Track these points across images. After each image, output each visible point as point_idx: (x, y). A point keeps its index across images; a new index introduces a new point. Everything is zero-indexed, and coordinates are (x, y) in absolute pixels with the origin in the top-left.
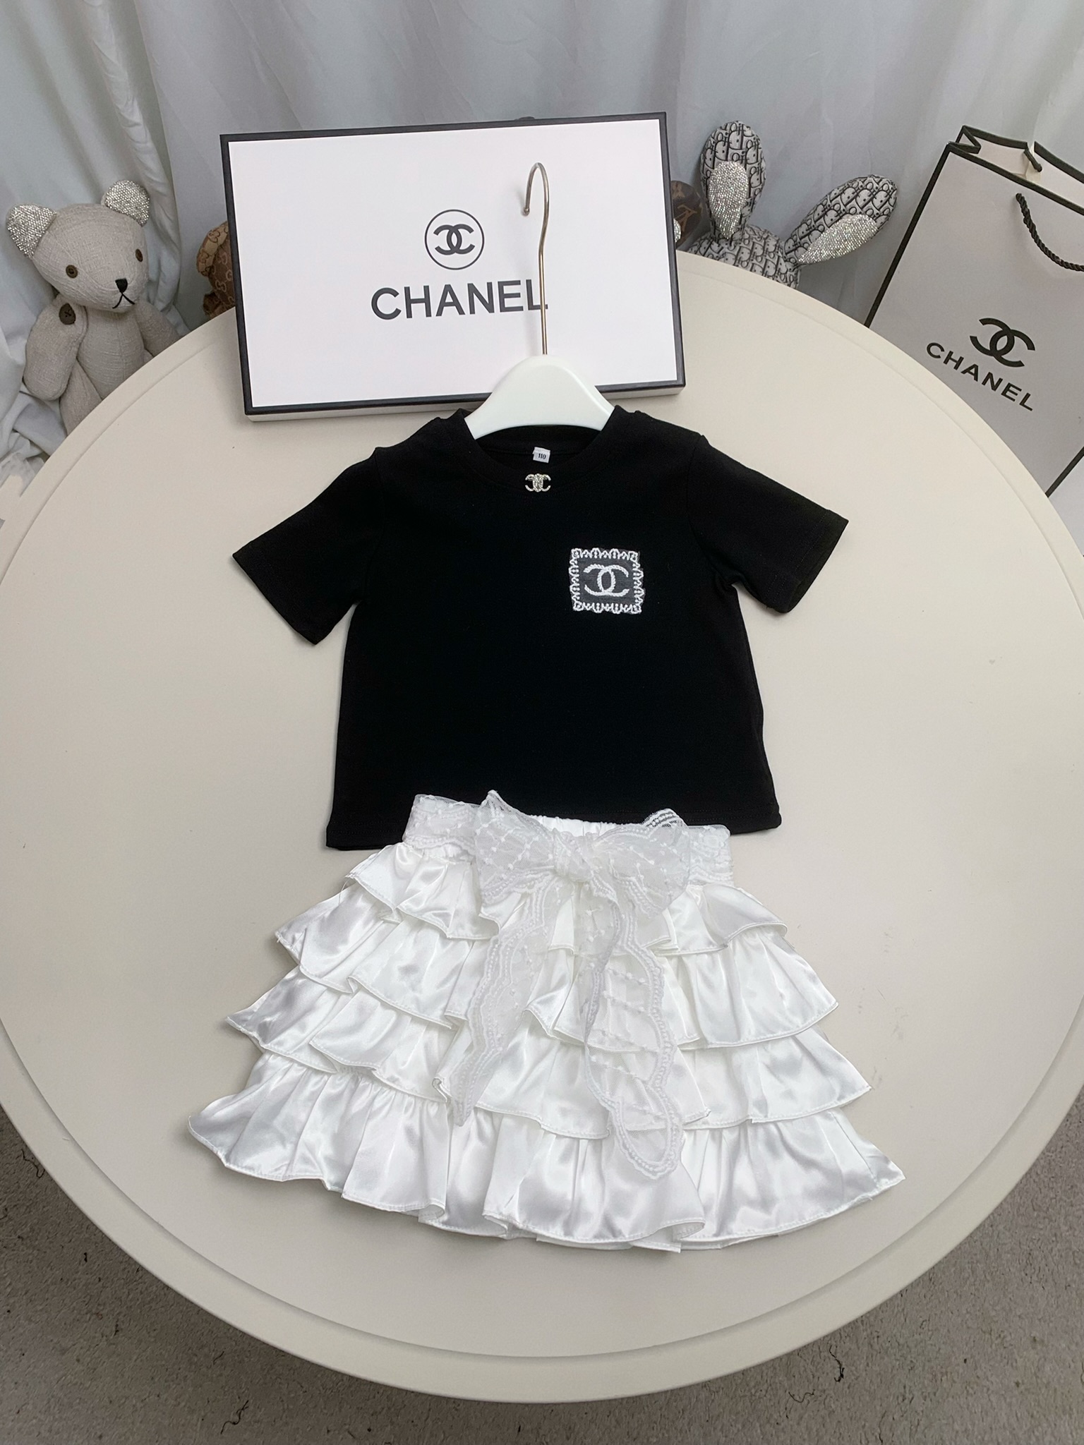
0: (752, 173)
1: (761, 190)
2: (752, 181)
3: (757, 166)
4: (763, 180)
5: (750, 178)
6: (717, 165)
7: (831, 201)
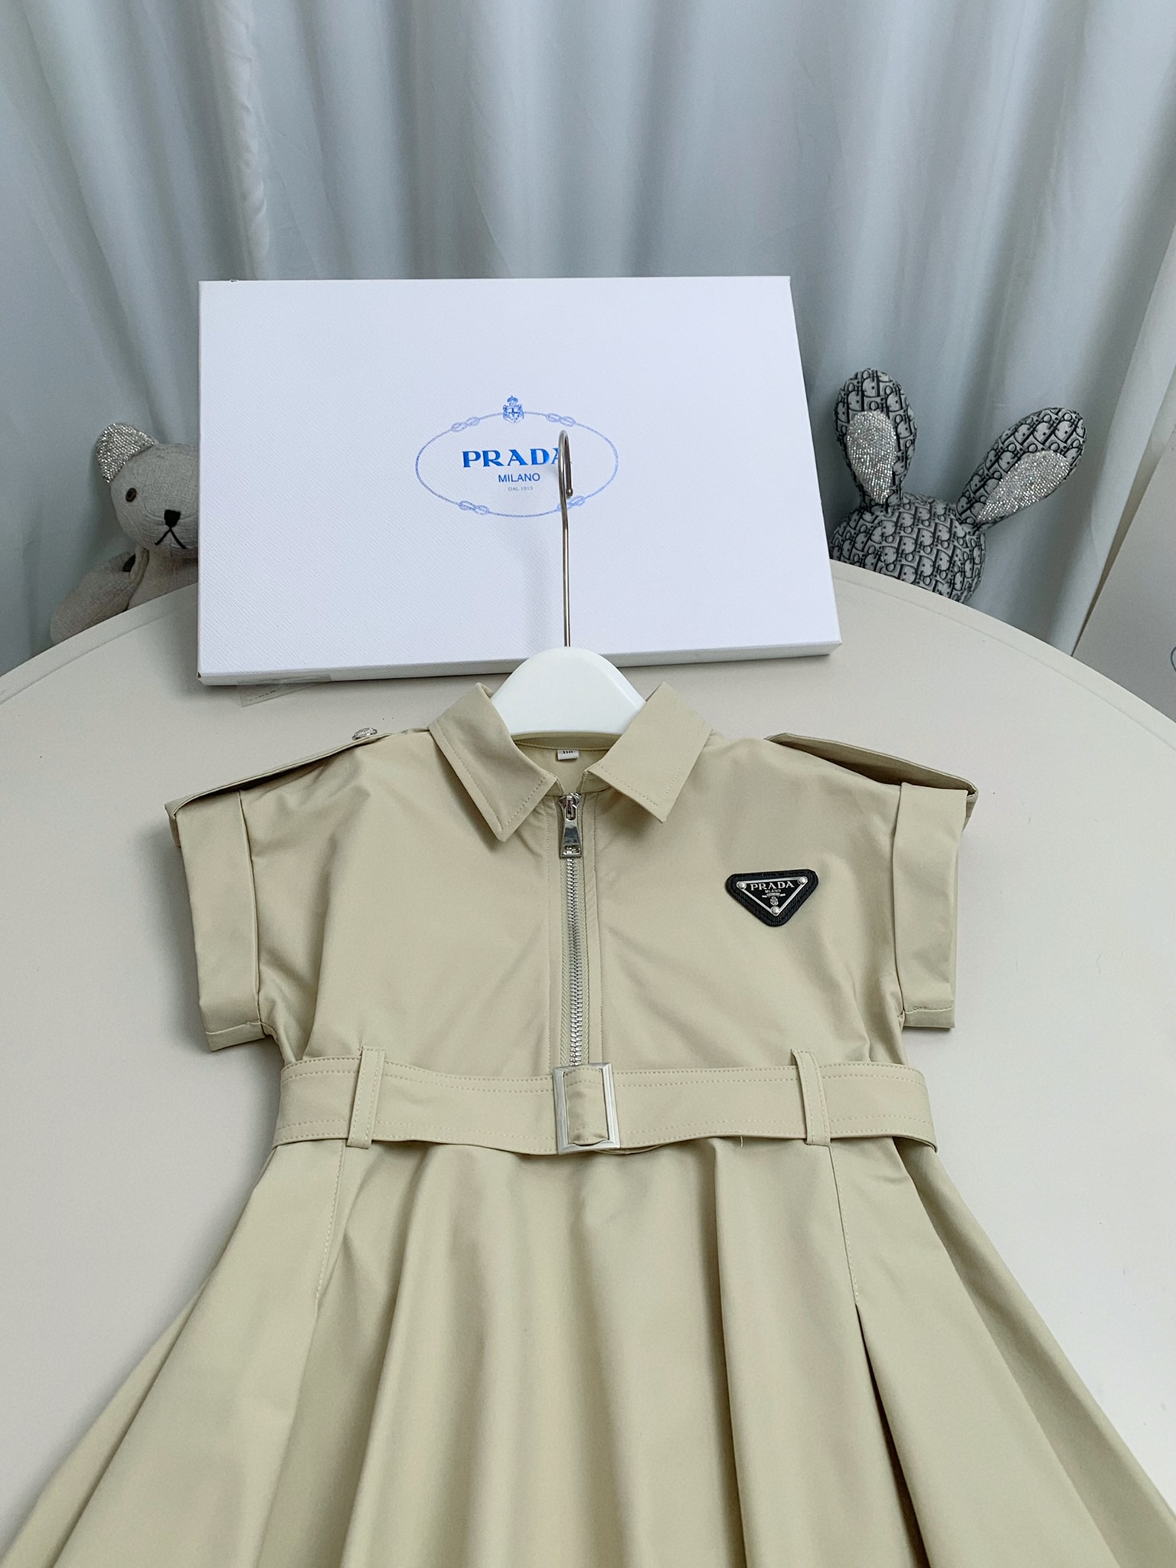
0: (898, 420)
1: (913, 442)
2: (899, 431)
3: (902, 414)
4: (913, 430)
5: (896, 428)
6: (853, 419)
7: (1003, 443)
